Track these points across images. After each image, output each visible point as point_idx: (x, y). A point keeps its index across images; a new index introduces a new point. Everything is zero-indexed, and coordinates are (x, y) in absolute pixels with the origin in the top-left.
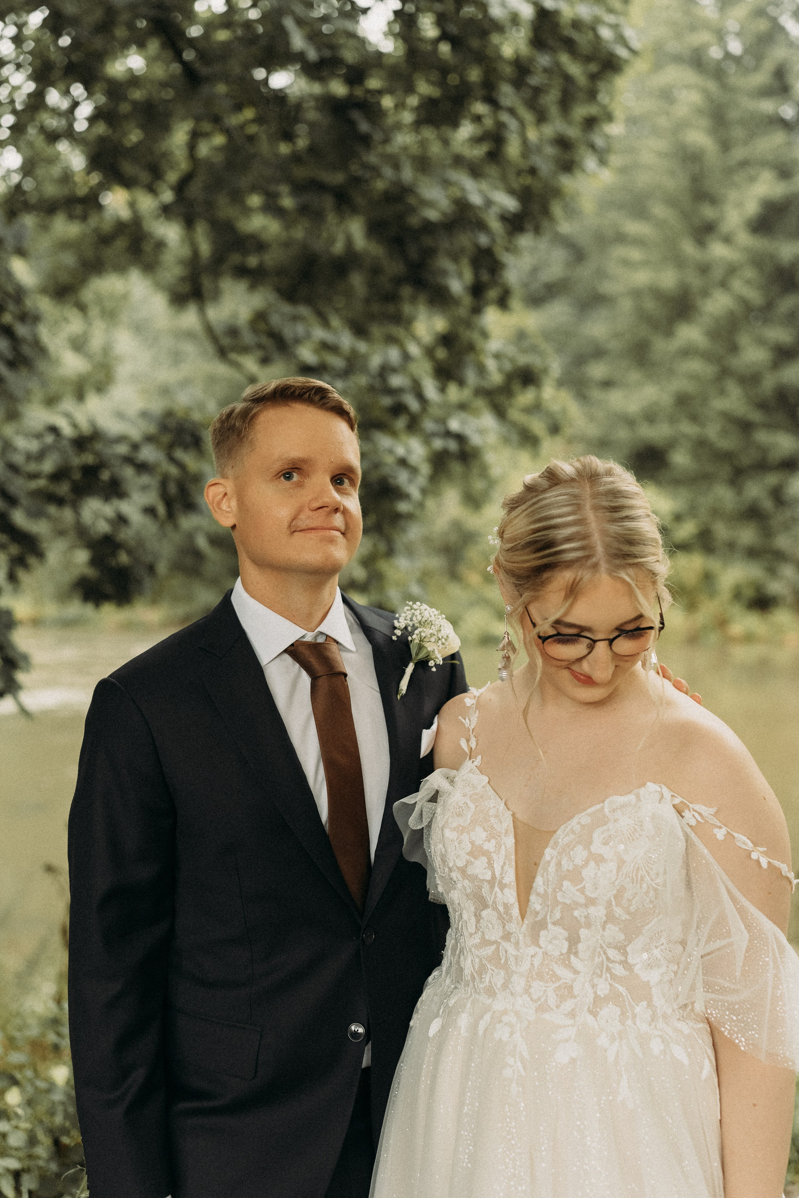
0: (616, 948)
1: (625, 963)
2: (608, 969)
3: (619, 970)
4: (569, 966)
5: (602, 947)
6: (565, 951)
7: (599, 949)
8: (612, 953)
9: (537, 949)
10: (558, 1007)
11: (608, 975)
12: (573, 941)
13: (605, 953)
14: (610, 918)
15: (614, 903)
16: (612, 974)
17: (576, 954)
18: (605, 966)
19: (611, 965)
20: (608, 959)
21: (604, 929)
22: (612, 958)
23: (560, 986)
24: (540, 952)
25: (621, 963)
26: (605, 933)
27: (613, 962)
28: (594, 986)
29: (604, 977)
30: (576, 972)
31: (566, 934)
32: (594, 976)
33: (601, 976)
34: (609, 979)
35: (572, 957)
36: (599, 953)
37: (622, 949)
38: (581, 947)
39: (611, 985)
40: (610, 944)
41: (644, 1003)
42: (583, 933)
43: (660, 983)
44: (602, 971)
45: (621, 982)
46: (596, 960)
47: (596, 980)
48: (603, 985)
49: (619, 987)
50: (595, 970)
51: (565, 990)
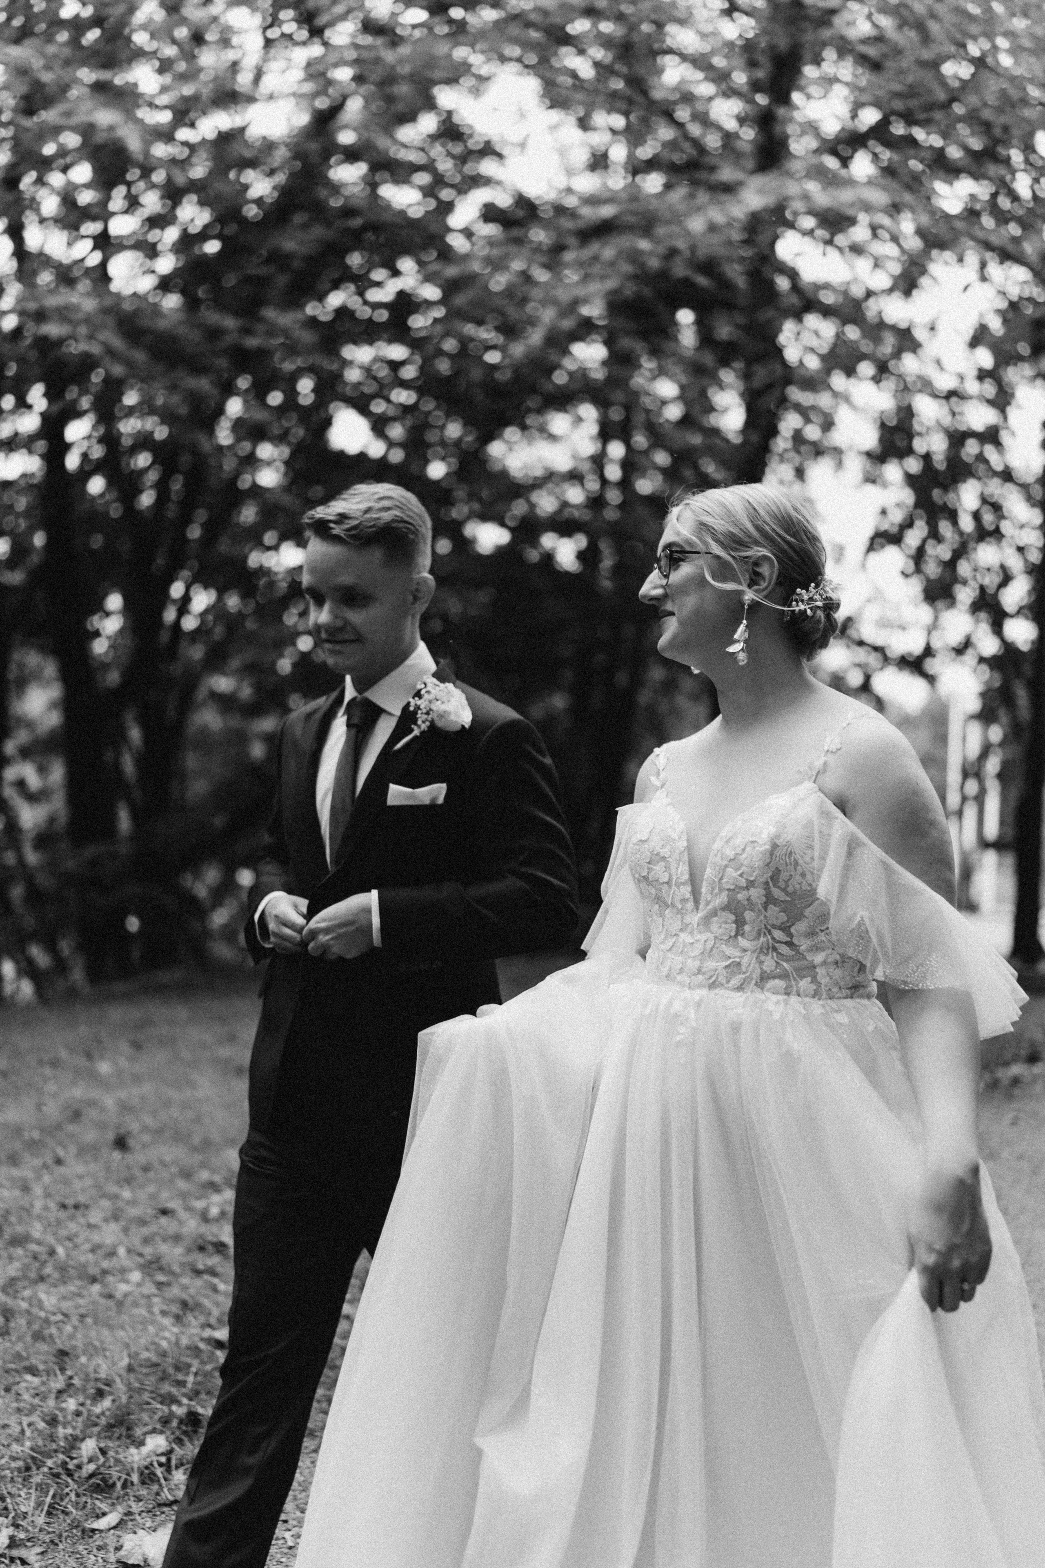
0: (780, 928)
1: (790, 944)
2: (775, 949)
3: (785, 950)
4: (736, 946)
5: (766, 928)
6: (733, 934)
7: (763, 930)
8: (778, 934)
9: (709, 935)
10: (728, 982)
11: (774, 954)
12: (740, 922)
13: (770, 932)
14: (769, 899)
15: (771, 884)
16: (779, 954)
17: (743, 935)
18: (771, 945)
19: (777, 945)
20: (773, 939)
21: (766, 910)
22: (777, 938)
23: (730, 964)
24: (711, 936)
25: (786, 943)
26: (767, 915)
27: (779, 942)
28: (761, 963)
29: (771, 955)
30: (745, 951)
31: (733, 917)
32: (762, 955)
33: (767, 954)
34: (775, 957)
35: (740, 938)
36: (765, 933)
37: (785, 928)
38: (747, 928)
39: (778, 963)
40: (773, 925)
41: (809, 979)
42: (748, 915)
43: (824, 963)
44: (768, 949)
45: (787, 961)
46: (762, 939)
47: (762, 958)
48: (769, 964)
49: (785, 964)
50: (761, 948)
51: (735, 967)
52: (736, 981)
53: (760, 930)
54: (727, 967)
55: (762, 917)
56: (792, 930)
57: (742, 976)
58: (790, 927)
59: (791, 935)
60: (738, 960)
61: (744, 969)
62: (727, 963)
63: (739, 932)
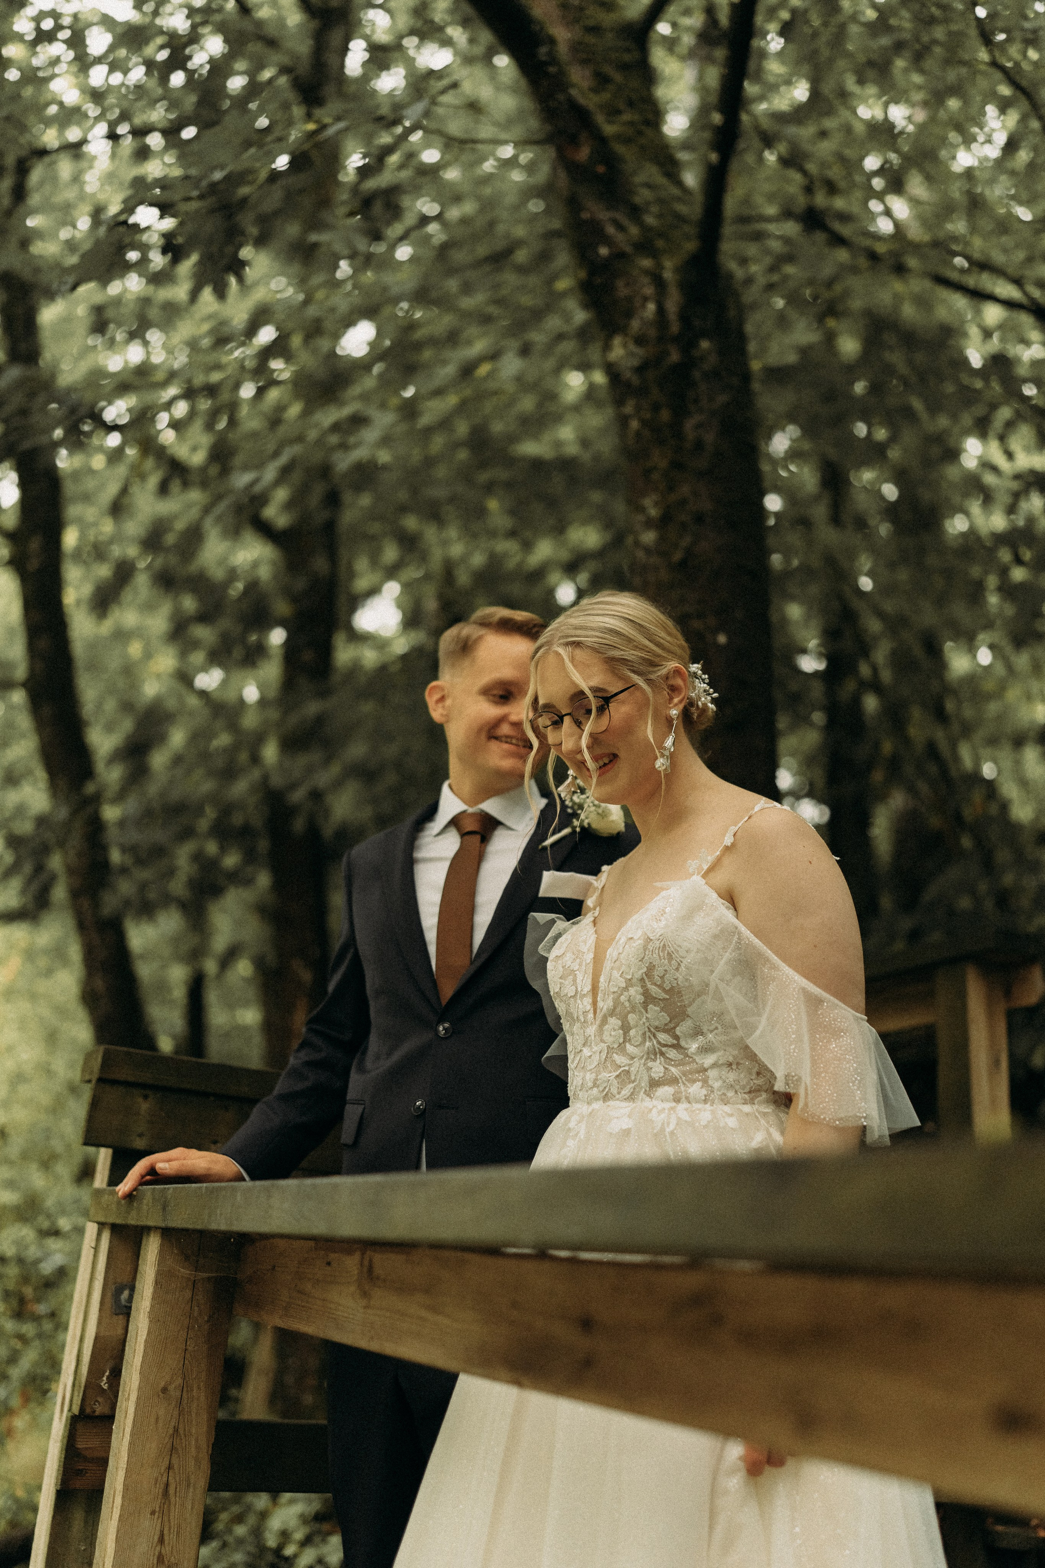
1: (677, 1046)
3: (672, 1053)
4: (625, 1054)
5: (650, 1031)
6: (621, 1041)
7: (648, 1034)
8: (663, 1037)
9: (602, 1044)
10: (619, 1093)
11: (662, 1059)
12: (625, 1028)
13: (654, 1036)
15: (647, 981)
16: (666, 1058)
17: (630, 1041)
18: (657, 1050)
19: (664, 1049)
20: (659, 1043)
21: (647, 1011)
22: (663, 1042)
23: (620, 1073)
24: (604, 1046)
25: (673, 1046)
26: (649, 1016)
27: (666, 1046)
28: (649, 1069)
29: (658, 1060)
30: (632, 1058)
31: (619, 1023)
32: (649, 1061)
33: (654, 1060)
34: (663, 1062)
35: (627, 1045)
36: (649, 1037)
38: (632, 1033)
39: (666, 1069)
40: (657, 1027)
41: (700, 1083)
42: (632, 1018)
43: (715, 1065)
44: (655, 1054)
45: (675, 1066)
46: (648, 1044)
47: (650, 1064)
48: (658, 1068)
49: (673, 1069)
50: (648, 1053)
51: (624, 1076)
52: (626, 1092)
53: (644, 1034)
54: (617, 1076)
55: (644, 1020)
56: (678, 1031)
57: (632, 1085)
58: (675, 1028)
59: (677, 1038)
60: (627, 1068)
61: (633, 1078)
62: (617, 1073)
63: (626, 1039)
